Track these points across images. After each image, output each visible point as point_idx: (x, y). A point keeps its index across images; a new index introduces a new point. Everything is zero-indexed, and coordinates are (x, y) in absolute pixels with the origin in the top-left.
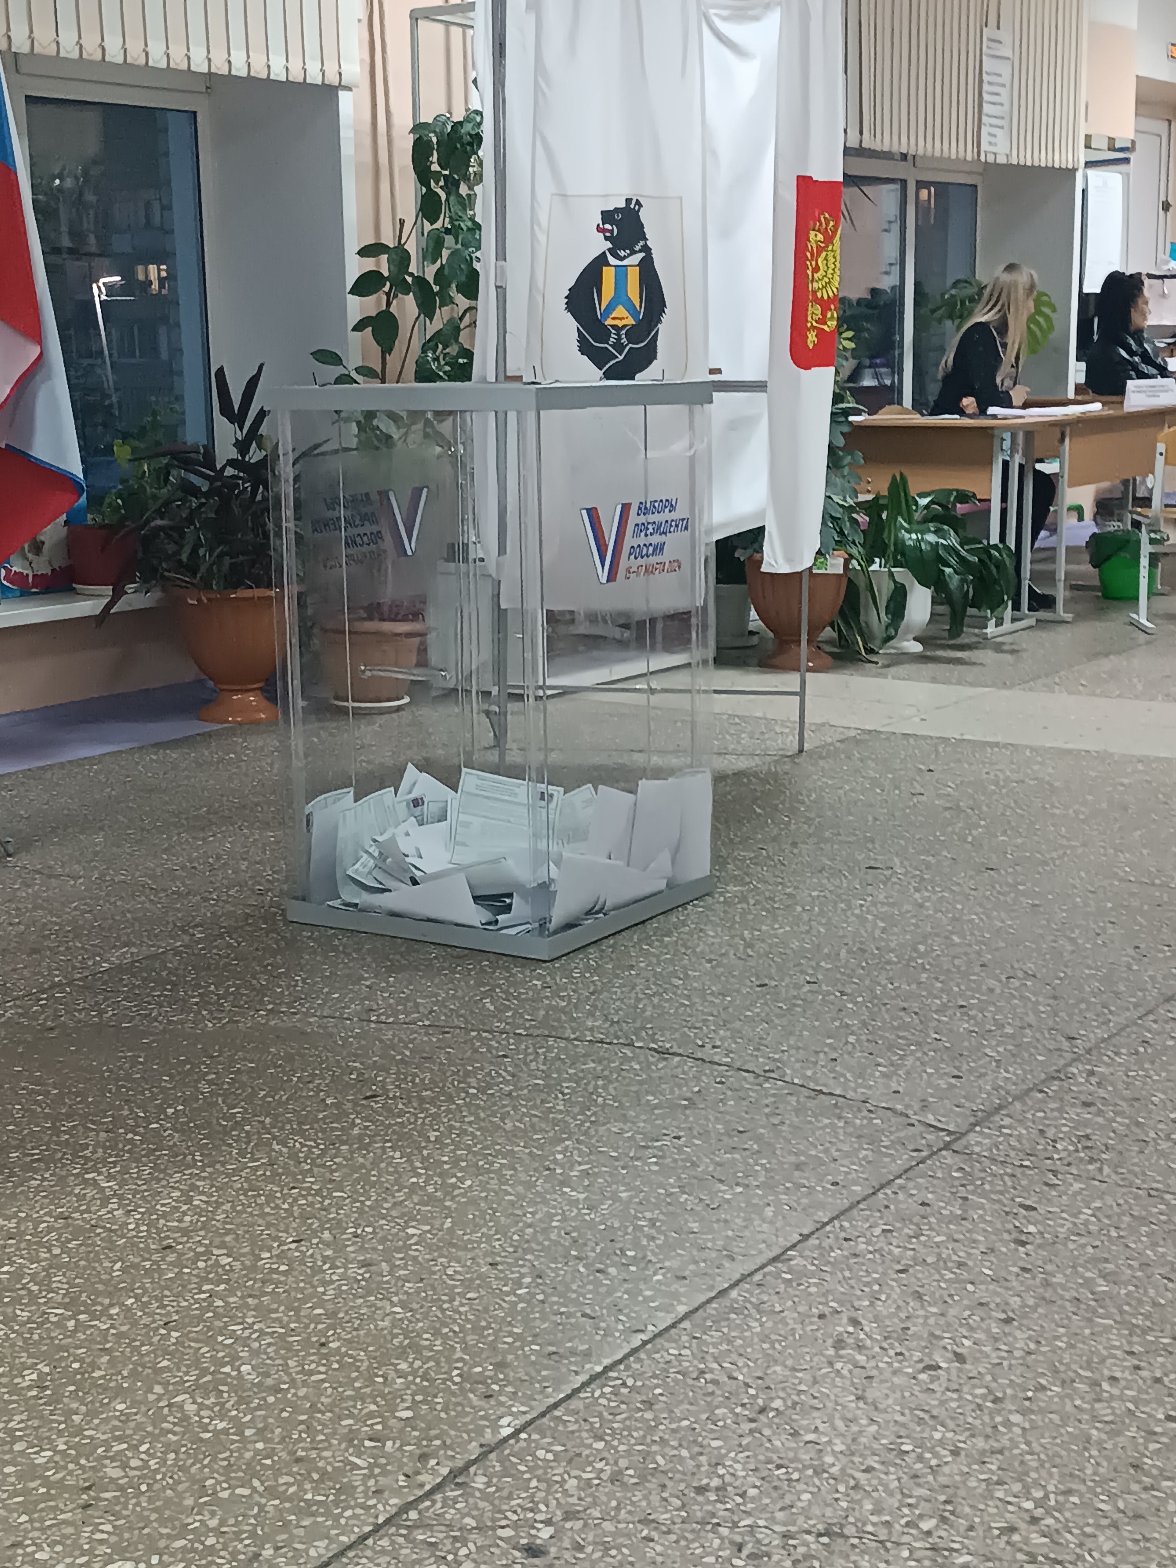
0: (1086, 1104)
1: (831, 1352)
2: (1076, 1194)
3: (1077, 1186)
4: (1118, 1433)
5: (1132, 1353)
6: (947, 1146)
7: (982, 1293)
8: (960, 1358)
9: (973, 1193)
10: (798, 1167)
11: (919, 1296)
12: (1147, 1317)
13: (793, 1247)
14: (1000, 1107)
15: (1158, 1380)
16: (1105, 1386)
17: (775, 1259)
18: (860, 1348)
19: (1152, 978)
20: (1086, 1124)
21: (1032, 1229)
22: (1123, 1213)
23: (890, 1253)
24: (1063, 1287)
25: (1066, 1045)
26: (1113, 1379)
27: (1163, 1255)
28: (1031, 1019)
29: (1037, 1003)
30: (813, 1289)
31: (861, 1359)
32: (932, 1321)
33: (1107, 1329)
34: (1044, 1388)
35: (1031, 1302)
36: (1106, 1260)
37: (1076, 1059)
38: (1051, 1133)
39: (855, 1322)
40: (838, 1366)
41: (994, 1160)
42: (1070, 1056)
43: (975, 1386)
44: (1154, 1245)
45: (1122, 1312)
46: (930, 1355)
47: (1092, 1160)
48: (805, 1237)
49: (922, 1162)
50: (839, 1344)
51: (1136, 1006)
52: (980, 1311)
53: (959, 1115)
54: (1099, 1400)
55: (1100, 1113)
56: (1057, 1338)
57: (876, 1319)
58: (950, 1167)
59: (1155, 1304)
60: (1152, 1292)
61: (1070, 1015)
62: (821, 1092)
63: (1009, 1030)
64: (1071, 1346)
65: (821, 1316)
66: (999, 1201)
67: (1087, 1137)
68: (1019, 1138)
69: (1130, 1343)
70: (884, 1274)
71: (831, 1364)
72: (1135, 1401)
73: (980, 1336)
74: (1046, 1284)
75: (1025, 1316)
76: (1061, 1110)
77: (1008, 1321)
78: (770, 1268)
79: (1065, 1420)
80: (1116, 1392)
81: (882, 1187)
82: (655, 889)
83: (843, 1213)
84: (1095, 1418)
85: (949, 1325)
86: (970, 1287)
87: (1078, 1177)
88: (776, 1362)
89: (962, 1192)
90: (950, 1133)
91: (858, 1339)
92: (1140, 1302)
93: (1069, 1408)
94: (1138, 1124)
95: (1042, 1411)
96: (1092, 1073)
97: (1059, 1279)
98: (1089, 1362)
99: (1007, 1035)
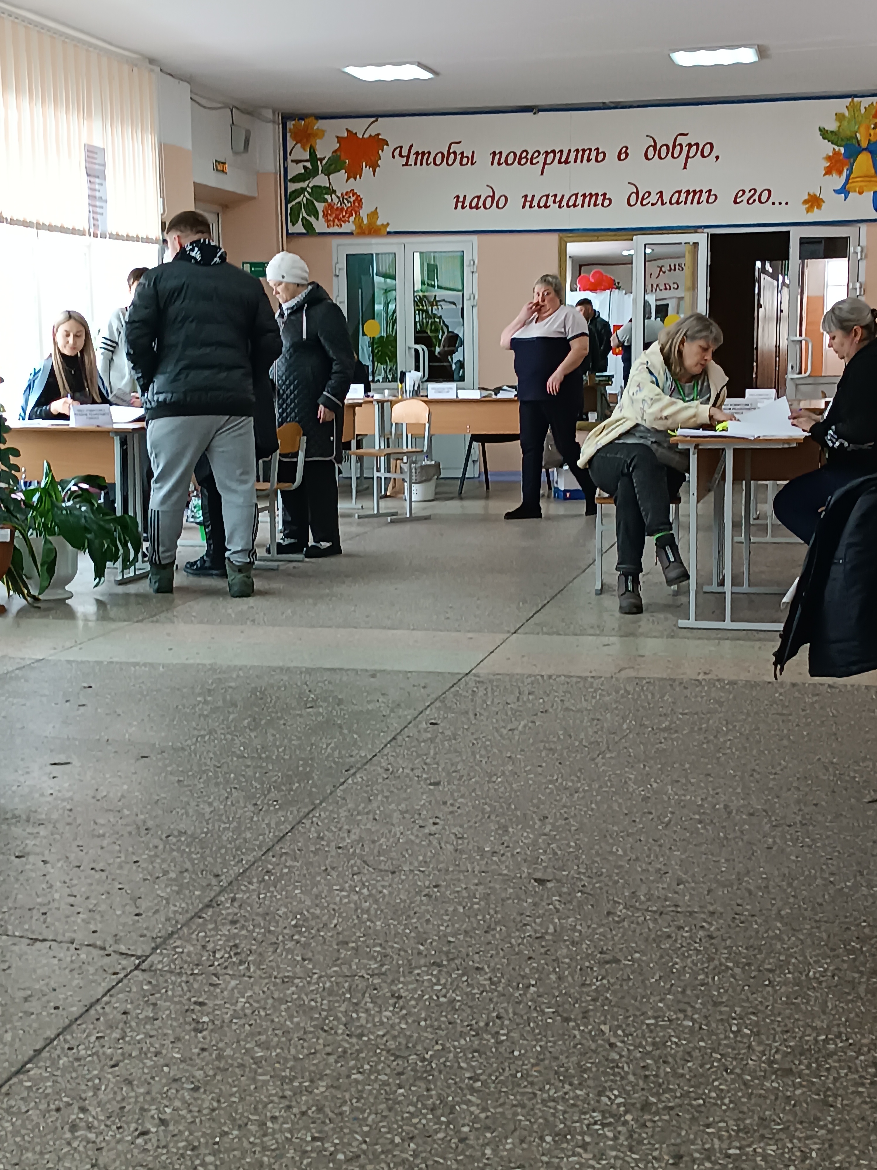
0: (234, 922)
1: (68, 1135)
2: (233, 990)
3: (233, 983)
4: (282, 1156)
5: (284, 1097)
6: (137, 968)
7: (174, 1072)
8: (163, 1122)
9: (160, 999)
10: (26, 999)
11: (130, 1083)
12: (291, 1069)
13: (30, 1061)
14: (173, 933)
15: (304, 1113)
16: (269, 1124)
17: (18, 1072)
18: (90, 1128)
19: (268, 825)
20: (235, 936)
21: (205, 1019)
22: (267, 998)
23: (104, 1053)
24: (232, 1057)
25: (214, 881)
26: (274, 1118)
27: (298, 1024)
28: (188, 865)
29: (190, 852)
30: (49, 1091)
31: (92, 1136)
32: (141, 1099)
33: (265, 1083)
34: (226, 1133)
35: (211, 1073)
36: (259, 1033)
37: (223, 890)
38: (210, 946)
39: (83, 1110)
40: (75, 1144)
41: (171, 972)
42: (217, 889)
43: (177, 1142)
44: (291, 1017)
45: (274, 1069)
46: (142, 1124)
47: (241, 963)
48: (38, 1052)
49: (120, 981)
50: (74, 1128)
51: (260, 847)
52: (175, 1085)
53: (143, 943)
54: (265, 1135)
55: (243, 927)
56: (233, 1095)
57: (99, 1104)
58: (141, 983)
59: (296, 1059)
60: (293, 1051)
61: (215, 859)
62: (36, 940)
63: (173, 875)
64: (241, 1099)
65: (58, 1110)
66: (180, 1002)
67: (236, 946)
68: (189, 954)
69: (283, 1090)
70: (102, 1070)
71: (69, 1144)
72: (290, 1131)
73: (177, 1103)
74: (219, 1057)
75: (207, 1083)
76: (216, 929)
77: (196, 1089)
78: (14, 1080)
79: (244, 1154)
80: (277, 1127)
81: (92, 1006)
83: (65, 1029)
84: (265, 1148)
85: (153, 1099)
86: (166, 1069)
87: (232, 976)
88: (27, 1150)
89: (152, 999)
90: (138, 957)
91: (87, 1122)
92: (286, 1060)
93: (246, 1144)
94: (270, 931)
95: (228, 1151)
96: (233, 900)
97: (228, 1052)
98: (256, 1109)
99: (171, 879)
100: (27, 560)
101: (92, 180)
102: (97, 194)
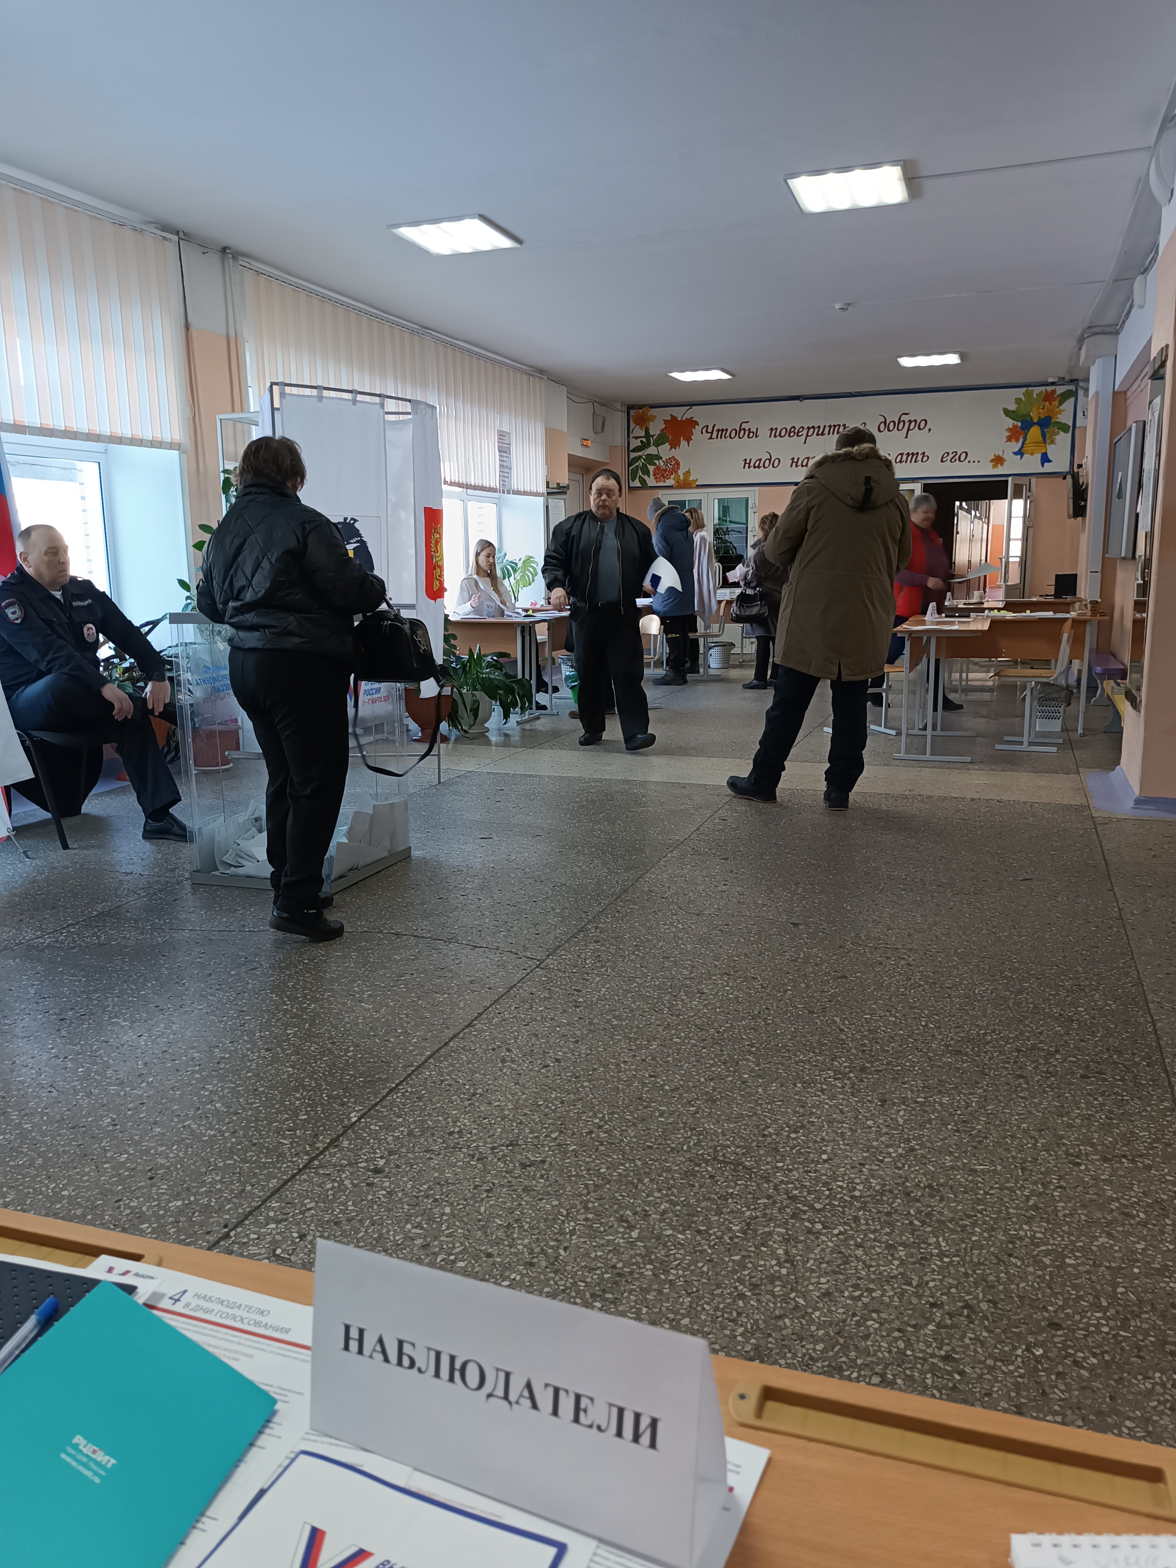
0: (597, 942)
1: (500, 1065)
2: (598, 982)
3: (598, 979)
4: (631, 1085)
5: (631, 1050)
6: (538, 966)
7: (563, 1030)
8: (558, 1060)
9: (553, 986)
10: (471, 982)
11: (536, 1035)
12: (636, 1033)
13: (475, 1019)
14: (559, 946)
15: (644, 1060)
16: (622, 1065)
17: (468, 1026)
18: (513, 1061)
19: (617, 882)
20: (598, 950)
21: (581, 1000)
22: (619, 989)
23: (520, 1017)
24: (598, 1024)
25: (584, 915)
26: (625, 1062)
27: (639, 1005)
28: (567, 905)
29: (568, 897)
30: (487, 1038)
31: (514, 1066)
32: (543, 1046)
33: (620, 1040)
34: (596, 1069)
35: (585, 1032)
36: (615, 1010)
37: (590, 922)
38: (583, 956)
39: (509, 1050)
40: (505, 1071)
41: (559, 970)
42: (586, 921)
43: (566, 1073)
44: (634, 1002)
45: (625, 1032)
46: (544, 1061)
47: (602, 967)
48: (480, 1014)
49: (528, 974)
50: (503, 1061)
51: (612, 895)
52: (563, 1039)
53: (541, 951)
54: (620, 1072)
55: (603, 945)
56: (599, 1047)
57: (518, 1047)
58: (541, 975)
59: (638, 1027)
60: (636, 1022)
61: (584, 902)
62: (476, 947)
63: (558, 911)
64: (605, 1050)
65: (494, 1049)
66: (565, 989)
67: (599, 956)
68: (570, 960)
69: (630, 1046)
70: (519, 1027)
71: (501, 1070)
72: (636, 1070)
73: (565, 1050)
74: (591, 1023)
75: (583, 1039)
76: (586, 945)
77: (577, 1042)
78: (466, 1030)
79: (607, 1082)
80: (627, 1067)
81: (512, 987)
82: (383, 856)
83: (495, 1001)
84: (620, 1080)
85: (551, 1046)
86: (558, 1029)
87: (597, 975)
88: (476, 1072)
89: (548, 986)
90: (538, 960)
91: (511, 1058)
92: (632, 1027)
93: (608, 1076)
94: (620, 948)
95: (597, 1080)
96: (597, 928)
97: (596, 1021)
98: (614, 1056)
99: (557, 913)
100: (461, 707)
101: (502, 454)
102: (505, 464)
